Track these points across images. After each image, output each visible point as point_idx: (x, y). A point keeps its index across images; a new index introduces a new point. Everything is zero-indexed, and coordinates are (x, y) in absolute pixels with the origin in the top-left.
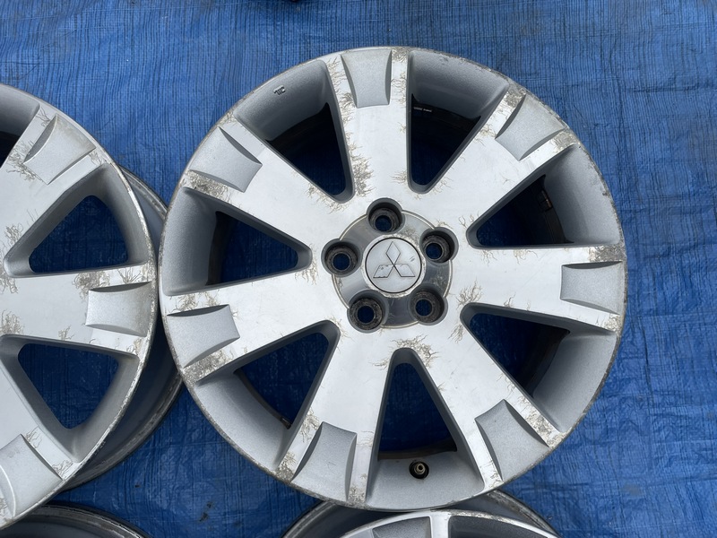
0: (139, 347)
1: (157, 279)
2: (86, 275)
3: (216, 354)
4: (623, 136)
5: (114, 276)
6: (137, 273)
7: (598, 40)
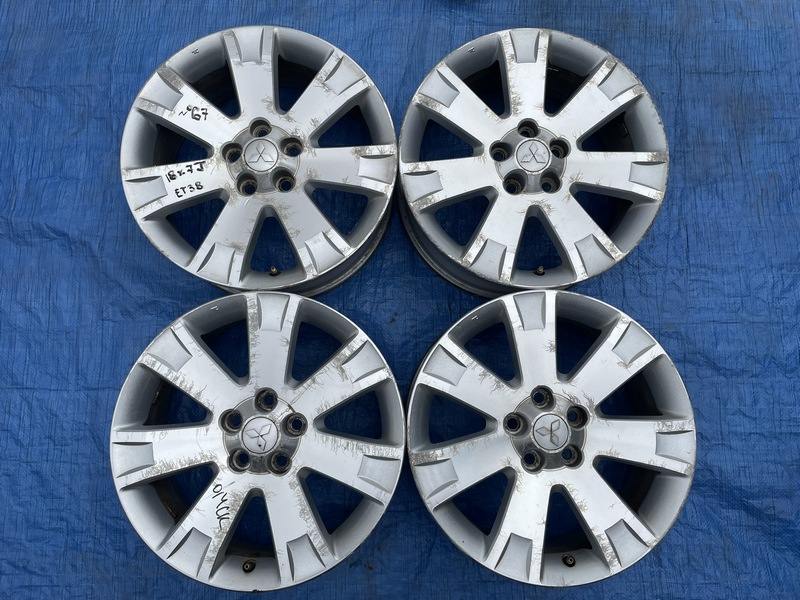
0: (388, 191)
1: (398, 153)
2: (359, 148)
3: (430, 197)
4: (680, 102)
5: (374, 150)
6: (388, 149)
7: (668, 37)
